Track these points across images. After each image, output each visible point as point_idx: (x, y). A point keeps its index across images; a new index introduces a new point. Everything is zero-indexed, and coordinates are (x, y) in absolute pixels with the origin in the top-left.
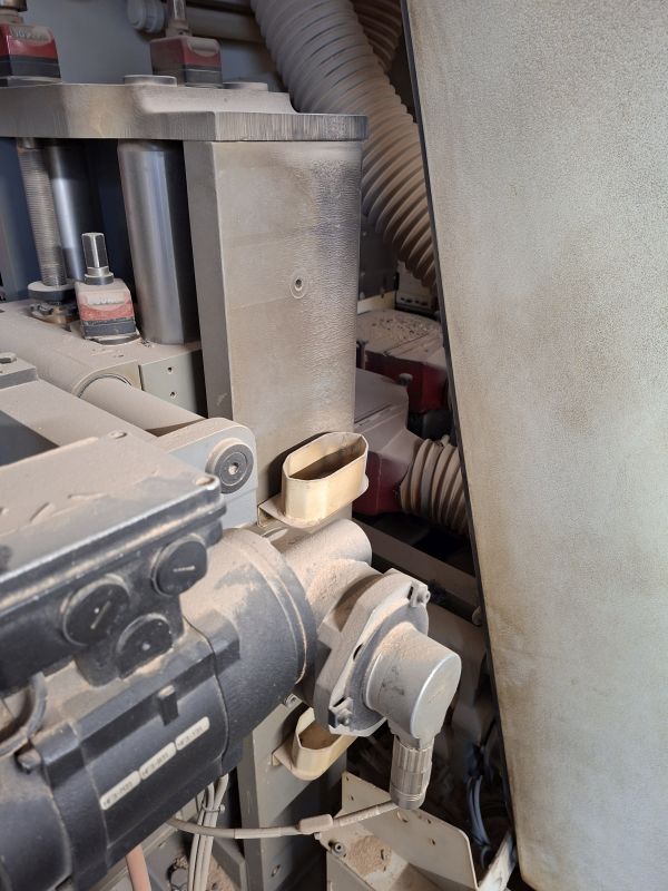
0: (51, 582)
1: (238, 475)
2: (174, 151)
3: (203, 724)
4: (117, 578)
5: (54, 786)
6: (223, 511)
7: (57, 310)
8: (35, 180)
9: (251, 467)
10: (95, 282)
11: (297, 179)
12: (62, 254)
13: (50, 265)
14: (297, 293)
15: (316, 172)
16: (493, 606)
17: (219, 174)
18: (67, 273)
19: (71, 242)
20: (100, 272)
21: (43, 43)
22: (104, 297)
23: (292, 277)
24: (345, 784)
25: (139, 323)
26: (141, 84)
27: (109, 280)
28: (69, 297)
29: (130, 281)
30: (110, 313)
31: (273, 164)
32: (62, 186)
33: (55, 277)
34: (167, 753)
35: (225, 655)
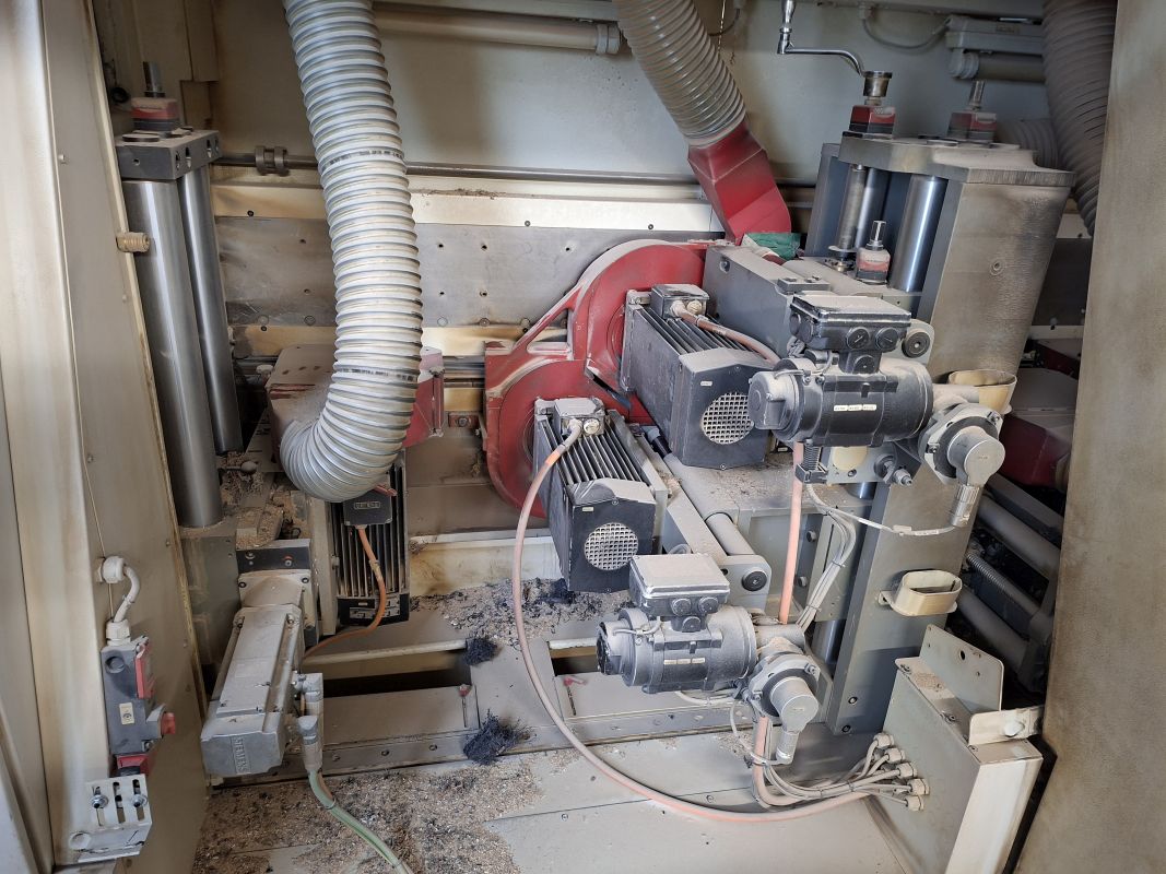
0: (850, 320)
1: (919, 349)
2: (943, 185)
3: (873, 407)
4: (868, 330)
5: (825, 391)
6: (909, 325)
7: (840, 264)
8: (856, 187)
9: (927, 348)
10: (870, 248)
11: (1014, 206)
12: (855, 230)
13: (847, 237)
14: (995, 272)
15: (1028, 203)
16: (1071, 505)
17: (962, 199)
18: (852, 244)
19: (861, 225)
20: (876, 243)
21: (888, 116)
22: (875, 258)
23: (993, 261)
24: (927, 633)
25: (890, 276)
26: (936, 146)
27: (879, 249)
28: (852, 257)
29: (892, 253)
30: (874, 266)
31: (999, 197)
32: (868, 191)
33: (846, 244)
34: (859, 407)
35: (890, 385)
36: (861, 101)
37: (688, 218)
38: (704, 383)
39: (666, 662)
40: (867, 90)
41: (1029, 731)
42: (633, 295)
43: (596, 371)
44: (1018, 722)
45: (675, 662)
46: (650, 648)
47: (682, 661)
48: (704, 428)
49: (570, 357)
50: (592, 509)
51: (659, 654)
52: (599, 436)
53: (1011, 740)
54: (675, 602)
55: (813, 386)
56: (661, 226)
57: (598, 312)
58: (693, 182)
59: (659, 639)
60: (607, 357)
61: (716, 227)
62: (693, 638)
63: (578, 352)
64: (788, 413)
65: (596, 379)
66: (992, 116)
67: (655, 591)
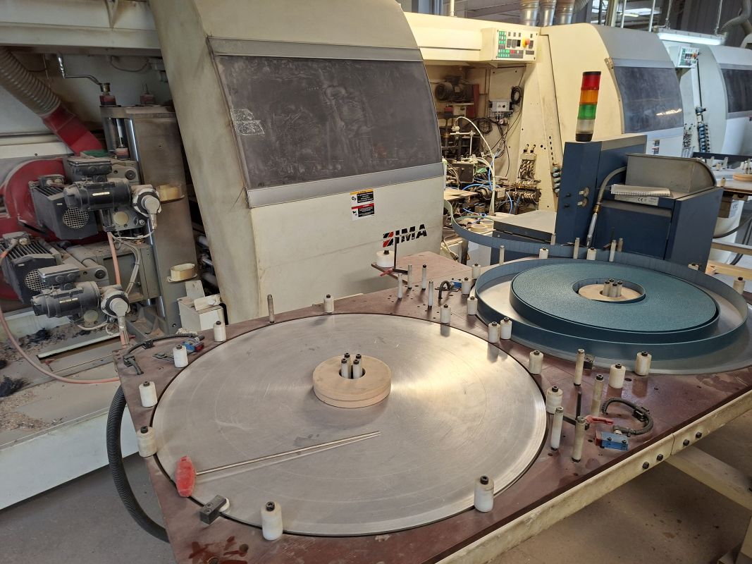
1: (132, 177)
3: (108, 193)
5: (88, 190)
9: (136, 175)
10: (120, 147)
13: (115, 145)
17: (136, 125)
20: (122, 145)
22: (122, 150)
23: (158, 145)
27: (124, 147)
30: (122, 154)
31: (150, 123)
34: (103, 194)
35: (113, 185)
36: (102, 94)
37: (56, 149)
38: (59, 204)
39: (61, 302)
40: (102, 90)
41: (218, 302)
42: (31, 183)
43: (24, 221)
44: (213, 299)
45: (64, 301)
46: (52, 298)
47: (68, 301)
48: (66, 223)
49: (9, 217)
50: (23, 265)
51: (57, 299)
52: (29, 245)
53: (213, 306)
54: (57, 278)
55: (82, 188)
56: (41, 154)
57: (16, 194)
58: (52, 134)
59: (54, 294)
60: (28, 214)
61: (69, 152)
62: (70, 291)
63: (12, 214)
64: (77, 200)
65: (26, 225)
66: (152, 96)
67: (46, 275)
